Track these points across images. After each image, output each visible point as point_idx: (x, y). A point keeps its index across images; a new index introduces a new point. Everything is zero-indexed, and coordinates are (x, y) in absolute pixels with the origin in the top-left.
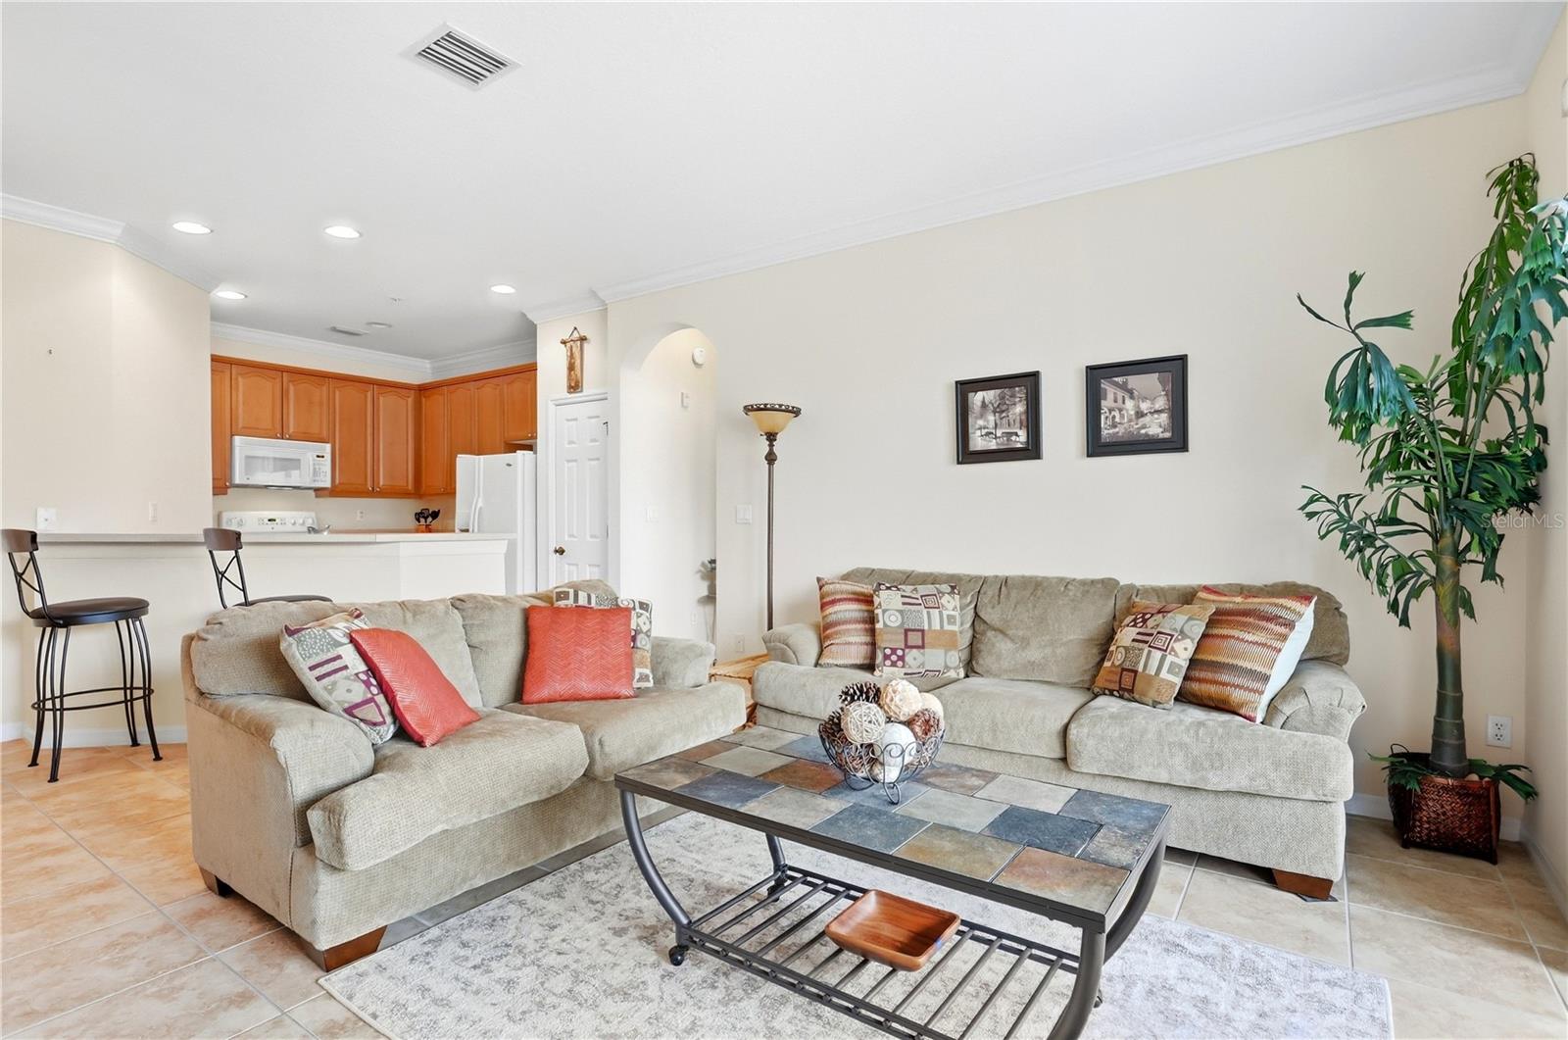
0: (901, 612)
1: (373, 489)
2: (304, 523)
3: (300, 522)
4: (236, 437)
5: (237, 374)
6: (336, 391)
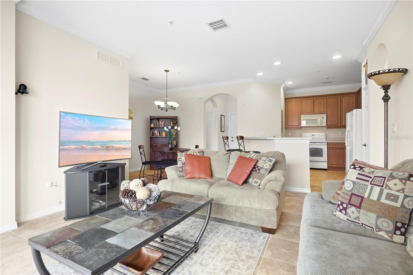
0: (354, 183)
1: (340, 126)
2: (322, 136)
3: (321, 135)
4: (302, 115)
5: (302, 100)
6: (329, 99)
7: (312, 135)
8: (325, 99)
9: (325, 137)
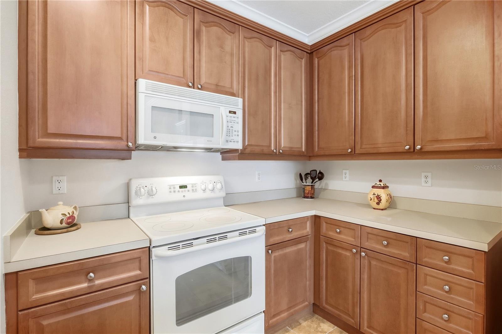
1: (276, 151)
2: (214, 188)
3: (210, 187)
7: (181, 187)
9: (223, 194)
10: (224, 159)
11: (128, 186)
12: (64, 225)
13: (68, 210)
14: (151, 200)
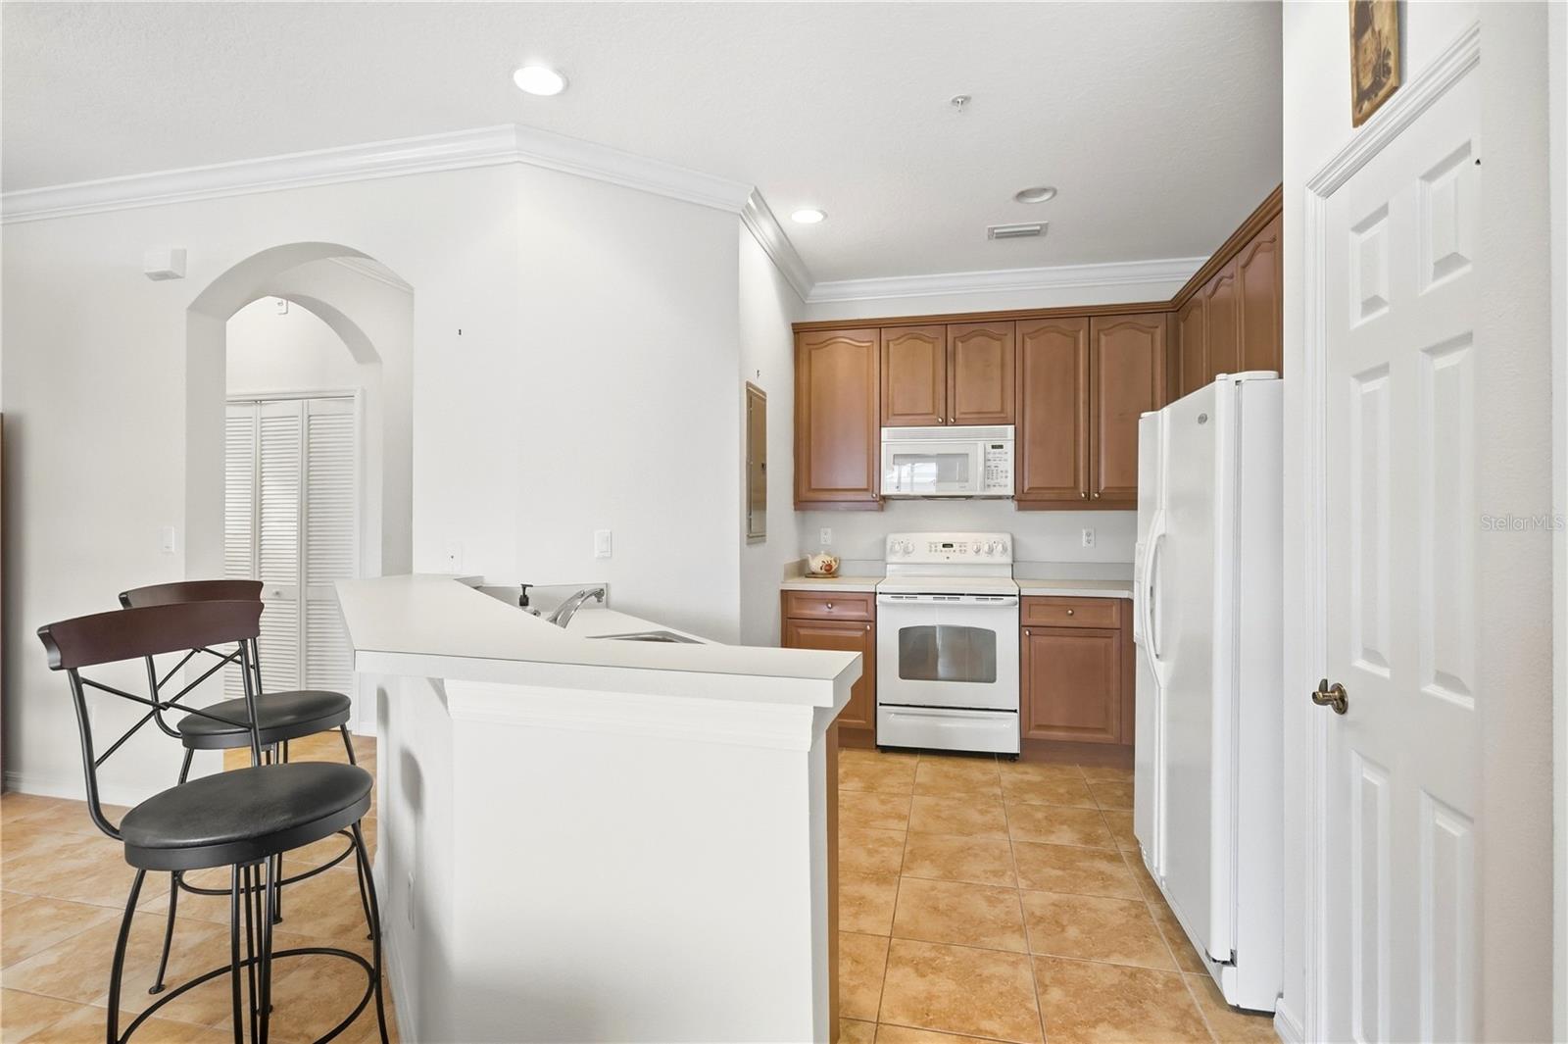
1: (1088, 495)
2: (991, 551)
3: (986, 548)
4: (883, 429)
5: (888, 341)
6: (1027, 340)
7: (944, 546)
8: (1010, 336)
9: (1009, 560)
10: (1020, 508)
11: (884, 542)
12: (823, 571)
13: (828, 559)
14: (908, 559)
